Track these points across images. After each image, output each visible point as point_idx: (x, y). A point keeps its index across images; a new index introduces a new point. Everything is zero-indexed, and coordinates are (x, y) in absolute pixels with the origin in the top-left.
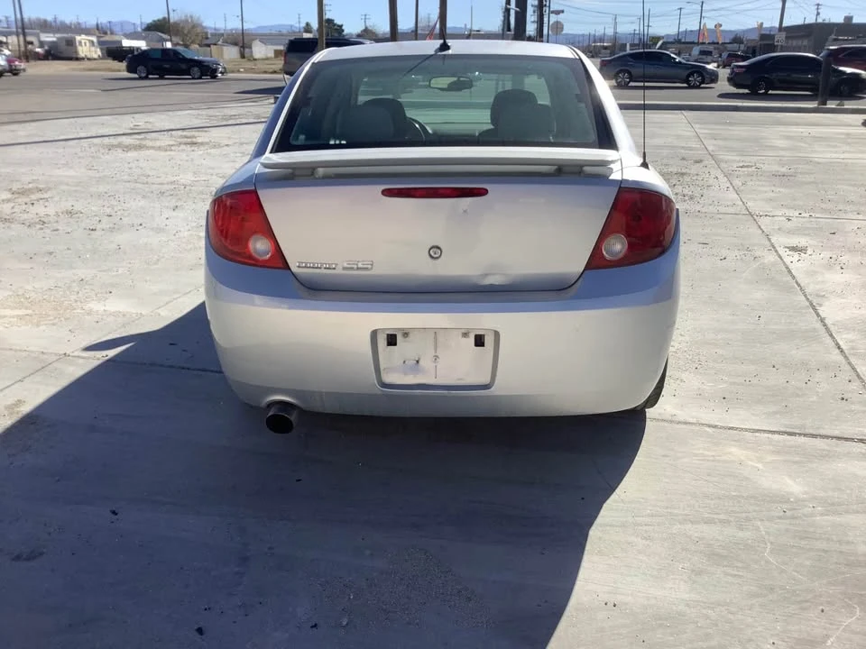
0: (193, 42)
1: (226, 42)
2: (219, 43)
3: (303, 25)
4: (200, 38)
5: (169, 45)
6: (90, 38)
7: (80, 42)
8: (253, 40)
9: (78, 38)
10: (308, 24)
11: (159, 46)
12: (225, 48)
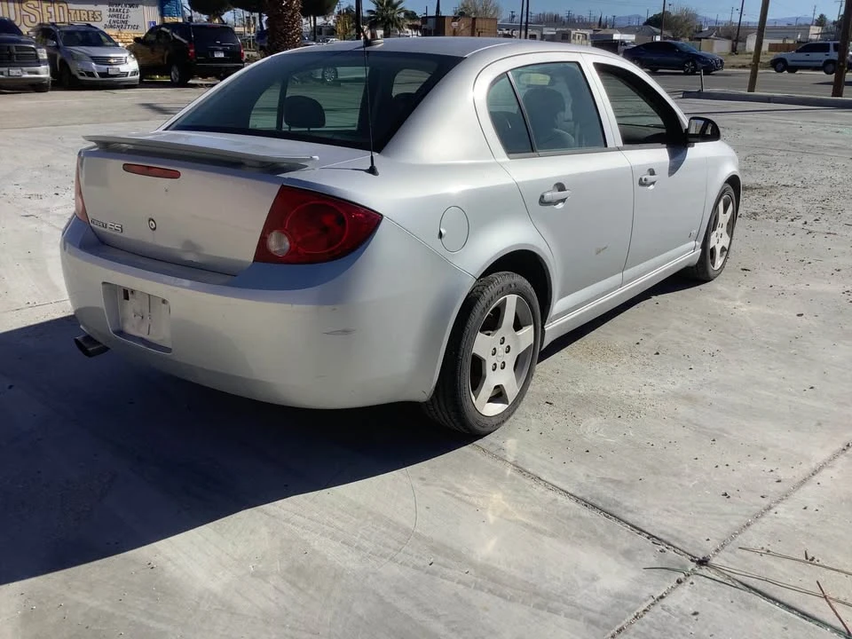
0: (684, 36)
1: (719, 36)
2: (712, 36)
3: (817, 17)
4: (691, 31)
5: (658, 39)
6: (584, 32)
7: (574, 36)
8: (750, 33)
9: (573, 32)
10: (822, 16)
11: (648, 40)
12: (716, 41)
